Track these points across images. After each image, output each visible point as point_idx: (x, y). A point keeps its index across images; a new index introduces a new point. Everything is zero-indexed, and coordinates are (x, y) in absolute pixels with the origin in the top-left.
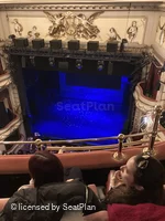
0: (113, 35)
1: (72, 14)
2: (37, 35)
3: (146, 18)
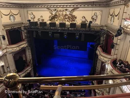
0: (84, 20)
1: (62, 9)
2: (43, 20)
3: (102, 11)
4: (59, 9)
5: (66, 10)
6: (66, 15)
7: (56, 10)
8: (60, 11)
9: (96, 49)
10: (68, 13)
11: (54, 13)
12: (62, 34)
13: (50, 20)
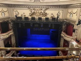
1: (38, 9)
2: (25, 16)
4: (37, 9)
5: (41, 9)
6: (41, 12)
7: (34, 9)
8: (37, 10)
9: (61, 33)
10: (42, 11)
11: (33, 11)
12: (39, 24)
13: (30, 16)
